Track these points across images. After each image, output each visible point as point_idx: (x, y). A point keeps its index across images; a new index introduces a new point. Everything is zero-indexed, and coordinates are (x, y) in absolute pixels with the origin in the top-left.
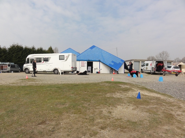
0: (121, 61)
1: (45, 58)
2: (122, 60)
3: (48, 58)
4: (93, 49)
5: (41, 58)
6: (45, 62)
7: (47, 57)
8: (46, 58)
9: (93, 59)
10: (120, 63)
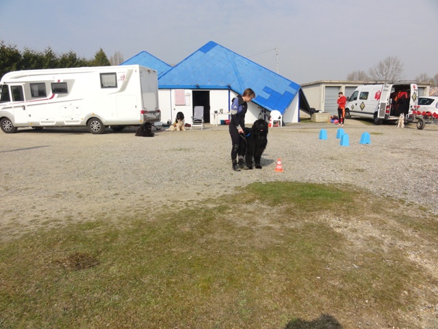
0: (290, 85)
1: (56, 81)
2: (293, 85)
3: (65, 83)
4: (211, 53)
5: (42, 84)
6: (56, 95)
7: (61, 81)
8: (59, 83)
9: (209, 84)
10: (286, 92)
